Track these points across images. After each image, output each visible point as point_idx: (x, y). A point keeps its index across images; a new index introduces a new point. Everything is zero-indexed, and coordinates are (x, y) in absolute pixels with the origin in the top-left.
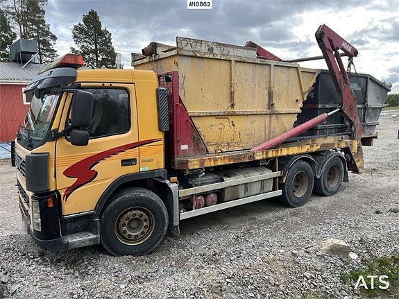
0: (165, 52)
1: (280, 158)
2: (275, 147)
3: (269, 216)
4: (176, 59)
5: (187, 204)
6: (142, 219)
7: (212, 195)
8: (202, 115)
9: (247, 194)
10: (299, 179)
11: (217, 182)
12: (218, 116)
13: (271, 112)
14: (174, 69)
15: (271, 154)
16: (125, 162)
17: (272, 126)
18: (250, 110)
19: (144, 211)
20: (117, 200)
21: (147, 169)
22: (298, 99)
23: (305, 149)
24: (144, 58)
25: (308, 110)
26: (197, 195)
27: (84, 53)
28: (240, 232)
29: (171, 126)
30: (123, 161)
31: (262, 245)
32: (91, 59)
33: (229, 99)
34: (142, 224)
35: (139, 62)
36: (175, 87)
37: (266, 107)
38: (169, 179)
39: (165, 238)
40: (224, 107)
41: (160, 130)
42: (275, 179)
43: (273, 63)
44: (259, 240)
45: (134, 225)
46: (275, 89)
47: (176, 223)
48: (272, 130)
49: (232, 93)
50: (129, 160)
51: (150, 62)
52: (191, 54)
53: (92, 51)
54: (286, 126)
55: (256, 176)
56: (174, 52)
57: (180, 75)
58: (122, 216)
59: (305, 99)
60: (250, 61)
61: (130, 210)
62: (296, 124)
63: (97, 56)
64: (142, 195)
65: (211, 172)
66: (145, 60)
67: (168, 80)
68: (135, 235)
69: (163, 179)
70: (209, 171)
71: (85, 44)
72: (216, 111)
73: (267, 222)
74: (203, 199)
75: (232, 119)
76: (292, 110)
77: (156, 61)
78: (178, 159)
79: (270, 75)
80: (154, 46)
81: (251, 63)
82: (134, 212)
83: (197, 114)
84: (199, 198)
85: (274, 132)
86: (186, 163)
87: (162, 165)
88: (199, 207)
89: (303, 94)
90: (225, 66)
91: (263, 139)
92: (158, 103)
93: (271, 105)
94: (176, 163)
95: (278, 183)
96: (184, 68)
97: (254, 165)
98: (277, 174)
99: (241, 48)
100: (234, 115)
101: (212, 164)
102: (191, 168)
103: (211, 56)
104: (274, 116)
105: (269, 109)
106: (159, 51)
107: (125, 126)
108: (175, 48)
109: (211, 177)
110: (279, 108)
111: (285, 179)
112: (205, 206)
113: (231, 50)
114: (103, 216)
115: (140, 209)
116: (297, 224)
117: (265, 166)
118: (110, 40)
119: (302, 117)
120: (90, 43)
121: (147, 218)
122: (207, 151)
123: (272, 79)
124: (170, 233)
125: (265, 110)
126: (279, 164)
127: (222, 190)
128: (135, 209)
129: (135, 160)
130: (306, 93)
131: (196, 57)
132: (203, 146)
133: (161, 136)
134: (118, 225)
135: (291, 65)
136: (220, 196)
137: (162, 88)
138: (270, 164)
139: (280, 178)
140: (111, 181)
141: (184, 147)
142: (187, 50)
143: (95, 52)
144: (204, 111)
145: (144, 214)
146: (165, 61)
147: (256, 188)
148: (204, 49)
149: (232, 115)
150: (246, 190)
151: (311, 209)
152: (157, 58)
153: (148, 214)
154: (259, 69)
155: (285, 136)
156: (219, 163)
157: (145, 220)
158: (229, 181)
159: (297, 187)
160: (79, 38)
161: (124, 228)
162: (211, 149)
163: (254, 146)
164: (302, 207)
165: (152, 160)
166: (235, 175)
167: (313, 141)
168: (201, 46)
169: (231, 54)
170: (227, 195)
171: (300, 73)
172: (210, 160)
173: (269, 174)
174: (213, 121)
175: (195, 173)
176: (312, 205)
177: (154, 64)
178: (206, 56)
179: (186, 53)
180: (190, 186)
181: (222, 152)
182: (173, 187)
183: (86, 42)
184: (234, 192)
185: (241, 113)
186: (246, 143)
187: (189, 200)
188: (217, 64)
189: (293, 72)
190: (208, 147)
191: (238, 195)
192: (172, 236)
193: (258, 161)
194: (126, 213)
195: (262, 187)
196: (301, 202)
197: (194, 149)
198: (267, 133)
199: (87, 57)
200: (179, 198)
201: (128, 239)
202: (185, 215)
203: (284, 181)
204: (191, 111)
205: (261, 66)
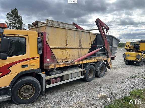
0: (41, 24)
1: (84, 64)
2: (82, 60)
3: (80, 85)
4: (46, 27)
5: (48, 82)
6: (30, 88)
7: (59, 78)
8: (55, 48)
9: (72, 77)
10: (90, 71)
11: (61, 73)
12: (61, 49)
13: (81, 48)
14: (45, 31)
15: (81, 63)
16: (23, 66)
17: (81, 53)
18: (73, 47)
19: (31, 85)
20: (19, 81)
21: (32, 69)
22: (90, 43)
23: (92, 61)
24: (33, 26)
25: (93, 47)
26: (53, 78)
27: (11, 24)
28: (69, 92)
29: (43, 52)
30: (22, 66)
31: (77, 97)
32: (13, 26)
33: (65, 43)
34: (30, 91)
35: (31, 28)
36: (45, 38)
37: (79, 46)
38: (41, 72)
39: (39, 96)
40: (64, 45)
41: (38, 53)
42: (82, 71)
43: (81, 30)
44: (76, 95)
45: (26, 91)
46: (82, 40)
47: (44, 90)
48: (81, 54)
49: (66, 41)
50: (25, 65)
51: (35, 28)
52: (51, 25)
53: (14, 23)
54: (86, 53)
55: (75, 70)
56: (45, 25)
57: (47, 33)
58: (21, 88)
59: (92, 43)
60: (73, 29)
61: (25, 85)
62: (89, 52)
63: (16, 25)
64: (30, 79)
65: (58, 69)
66: (34, 27)
67: (42, 35)
68: (27, 95)
69: (39, 73)
70: (57, 69)
71: (11, 20)
72: (61, 47)
73: (79, 88)
74: (55, 80)
75: (66, 50)
76: (88, 47)
77: (38, 27)
78: (45, 65)
79: (80, 35)
80: (37, 22)
81: (73, 30)
82: (27, 86)
83: (53, 48)
84: (54, 80)
85: (82, 55)
86: (49, 66)
87: (39, 67)
88: (53, 83)
89: (91, 42)
90: (64, 31)
91: (78, 57)
92: (37, 43)
93: (80, 45)
94: (45, 66)
95: (83, 73)
96: (49, 31)
97: (74, 66)
98: (83, 70)
99: (70, 24)
100: (67, 48)
101: (59, 66)
102: (50, 68)
103: (59, 27)
104: (81, 49)
105: (80, 46)
106: (39, 24)
107: (24, 52)
108: (45, 23)
109: (58, 71)
110: (83, 46)
111: (85, 71)
112: (56, 82)
113: (66, 25)
114: (13, 88)
115: (29, 85)
116: (90, 88)
117: (78, 67)
118: (22, 19)
119: (91, 50)
120: (13, 20)
121: (32, 88)
122: (57, 61)
123: (81, 36)
124: (42, 94)
125: (78, 47)
126: (83, 66)
127: (63, 76)
128: (27, 85)
129: (27, 65)
130: (92, 41)
131: (53, 27)
132: (55, 60)
133: (39, 56)
134: (19, 92)
135: (87, 32)
136: (62, 78)
137: (39, 38)
138: (80, 66)
139: (84, 71)
140: (17, 74)
141: (48, 60)
142: (50, 24)
143: (15, 23)
144: (56, 47)
145: (31, 87)
146: (41, 28)
147: (75, 75)
148: (56, 24)
149: (66, 48)
150: (72, 76)
151: (95, 82)
152: (38, 26)
153: (32, 87)
154: (76, 32)
155: (85, 56)
156: (62, 66)
157: (31, 89)
158: (65, 73)
159: (90, 74)
160: (9, 18)
161: (22, 93)
162: (59, 61)
163: (75, 60)
164: (91, 82)
165: (35, 65)
166: (68, 70)
167: (95, 58)
168: (55, 23)
169: (66, 26)
170: (64, 78)
171: (90, 34)
172: (58, 65)
173: (80, 70)
174: (59, 50)
175: (52, 70)
176: (95, 81)
177: (37, 28)
178: (57, 27)
179: (49, 25)
180: (50, 75)
181: (63, 62)
182: (43, 75)
183: (12, 19)
184: (67, 77)
185: (70, 48)
186: (72, 58)
187: (49, 80)
188: (61, 30)
189: (88, 34)
190: (57, 60)
191: (69, 78)
192: (43, 95)
193: (76, 65)
194: (23, 86)
195: (77, 75)
196: (91, 80)
197: (52, 61)
198: (79, 55)
199: (12, 25)
200: (46, 80)
201: (24, 97)
202: (48, 86)
203: (85, 72)
204: (51, 46)
205: (77, 31)
